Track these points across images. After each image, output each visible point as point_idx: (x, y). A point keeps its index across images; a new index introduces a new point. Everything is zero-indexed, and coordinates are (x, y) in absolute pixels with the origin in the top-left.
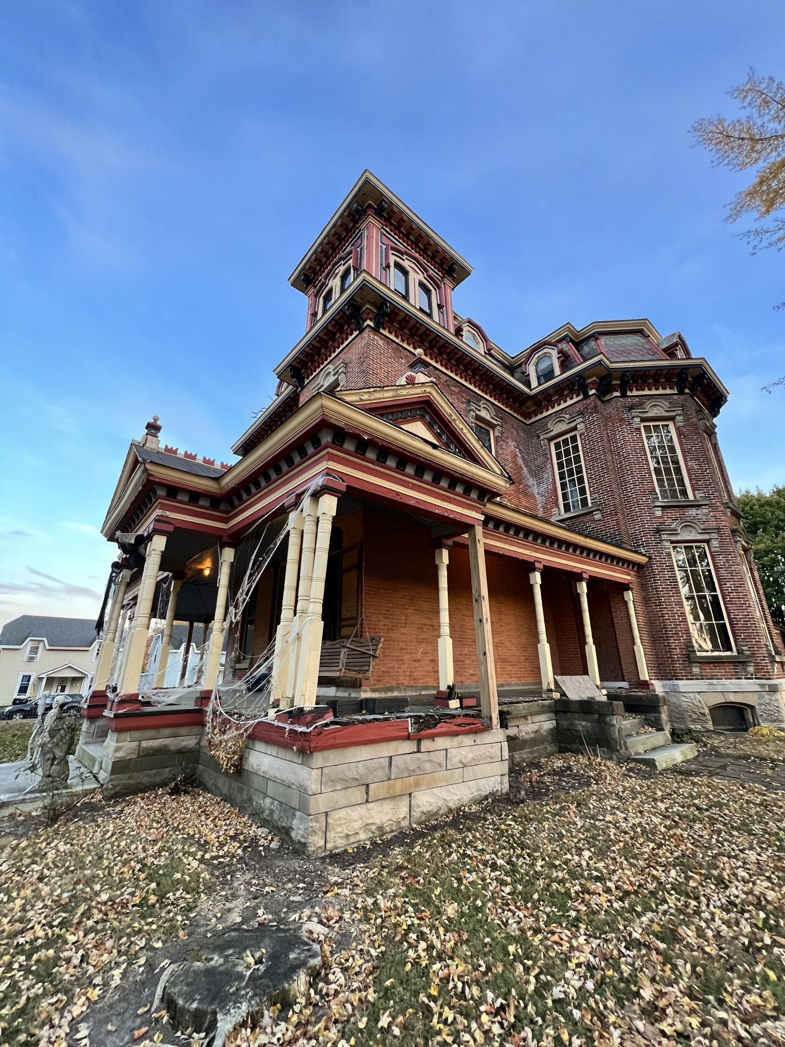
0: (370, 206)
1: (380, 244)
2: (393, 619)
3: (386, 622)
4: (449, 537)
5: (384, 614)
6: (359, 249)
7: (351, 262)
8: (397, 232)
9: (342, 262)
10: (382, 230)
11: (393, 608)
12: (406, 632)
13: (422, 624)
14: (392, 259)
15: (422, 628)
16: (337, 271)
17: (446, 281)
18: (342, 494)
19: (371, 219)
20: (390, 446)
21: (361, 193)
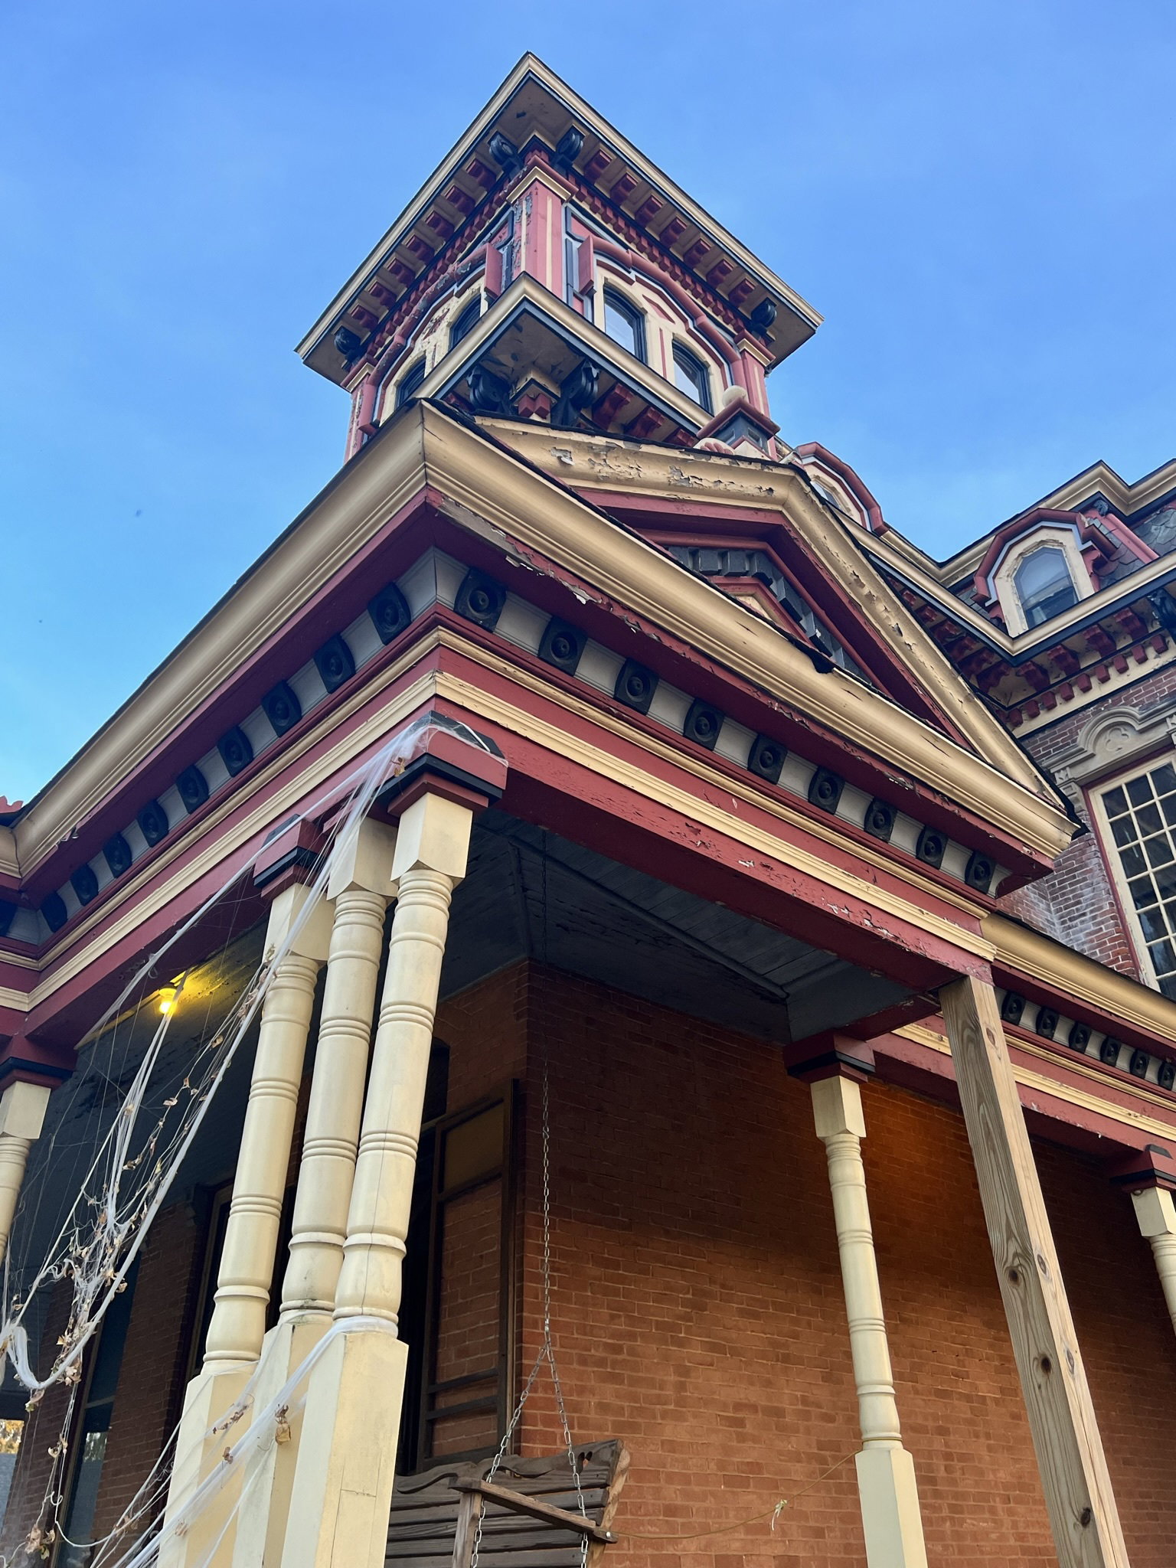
0: (536, 145)
1: (565, 236)
2: (634, 1382)
3: (609, 1392)
4: (862, 1032)
5: (601, 1363)
6: (504, 252)
7: (481, 284)
8: (610, 214)
9: (456, 288)
10: (570, 206)
11: (632, 1336)
12: (685, 1438)
13: (738, 1406)
14: (600, 277)
15: (741, 1423)
16: (439, 314)
17: (746, 345)
18: (492, 799)
19: (538, 175)
20: (667, 642)
21: (515, 108)
